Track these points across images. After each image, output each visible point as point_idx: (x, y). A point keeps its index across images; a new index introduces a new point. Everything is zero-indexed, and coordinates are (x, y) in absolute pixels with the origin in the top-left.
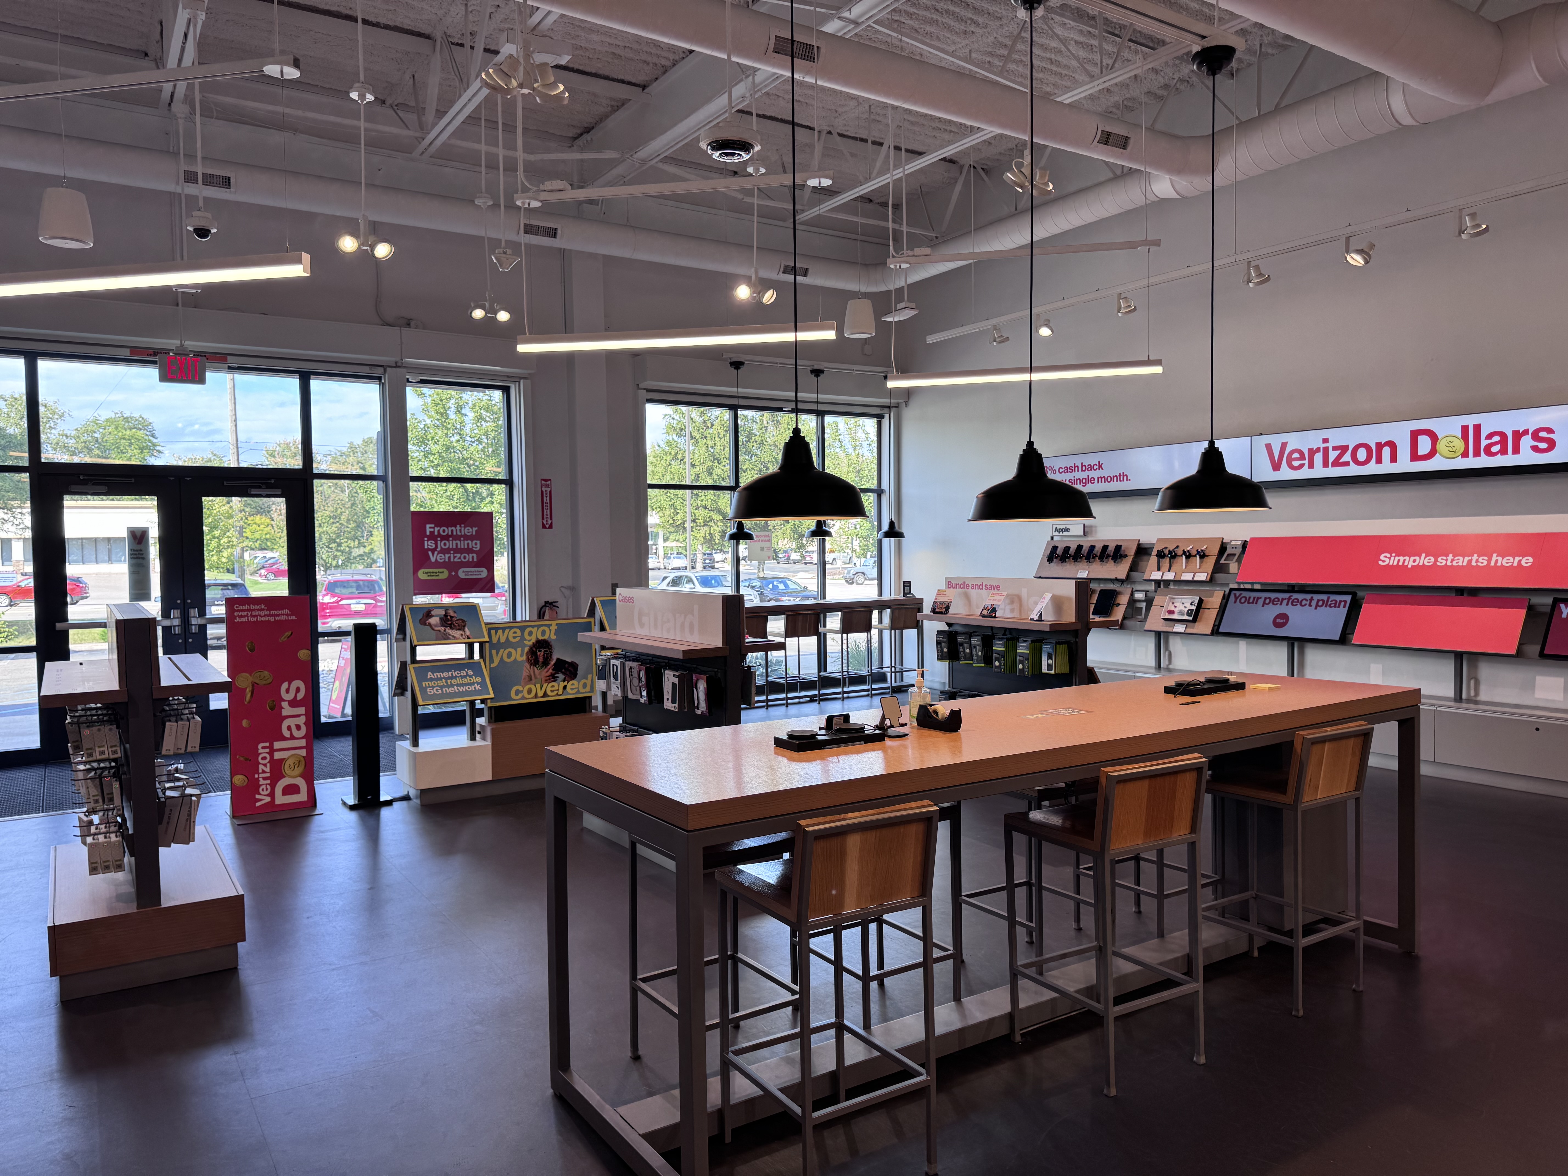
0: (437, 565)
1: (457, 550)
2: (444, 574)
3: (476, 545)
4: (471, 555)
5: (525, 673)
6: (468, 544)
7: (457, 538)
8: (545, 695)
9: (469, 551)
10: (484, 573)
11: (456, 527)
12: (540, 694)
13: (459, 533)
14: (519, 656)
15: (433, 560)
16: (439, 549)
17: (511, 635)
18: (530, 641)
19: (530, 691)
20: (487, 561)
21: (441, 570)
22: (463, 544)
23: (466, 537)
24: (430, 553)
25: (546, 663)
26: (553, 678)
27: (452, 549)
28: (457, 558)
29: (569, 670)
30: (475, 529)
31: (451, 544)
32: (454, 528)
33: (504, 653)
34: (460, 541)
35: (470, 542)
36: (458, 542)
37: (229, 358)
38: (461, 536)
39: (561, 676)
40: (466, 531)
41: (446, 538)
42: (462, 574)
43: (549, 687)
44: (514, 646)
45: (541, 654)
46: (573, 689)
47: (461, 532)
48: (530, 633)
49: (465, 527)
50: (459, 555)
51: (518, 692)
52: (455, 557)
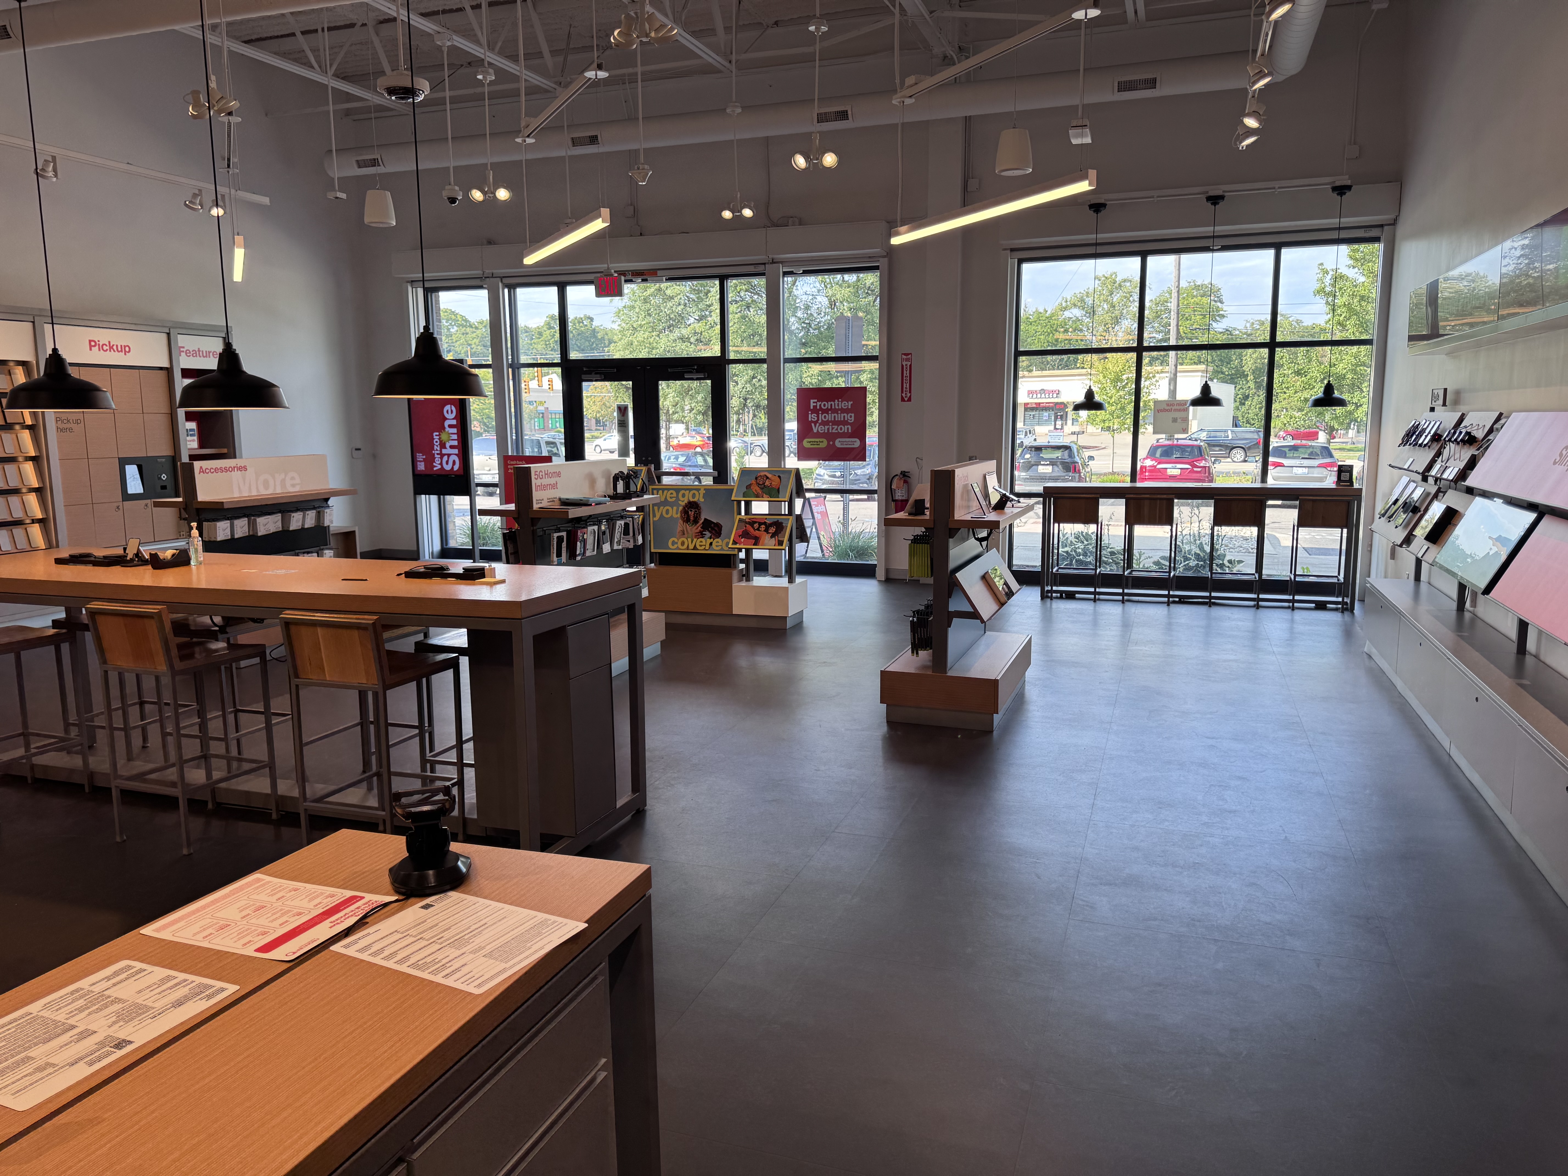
0: (818, 435)
1: (836, 423)
2: (824, 444)
3: (851, 418)
4: (846, 427)
5: (679, 528)
6: (844, 417)
7: (835, 411)
8: (695, 548)
9: (845, 423)
10: (857, 443)
11: (834, 401)
12: (691, 547)
13: (837, 407)
14: (675, 513)
15: (815, 431)
16: (820, 421)
17: (669, 495)
18: (683, 502)
19: (683, 543)
20: (860, 431)
21: (821, 440)
22: (840, 417)
23: (843, 411)
24: (813, 425)
25: (696, 521)
26: (701, 535)
27: (831, 421)
28: (835, 429)
29: (714, 529)
30: (850, 403)
31: (830, 417)
32: (833, 403)
33: (663, 509)
34: (838, 414)
35: (846, 415)
36: (836, 415)
37: (658, 272)
38: (839, 409)
39: (708, 534)
40: (843, 405)
41: (826, 411)
42: (838, 443)
43: (698, 542)
44: (672, 505)
45: (692, 513)
46: (718, 546)
47: (838, 406)
48: (684, 496)
49: (842, 402)
50: (836, 427)
51: (674, 543)
52: (833, 429)
